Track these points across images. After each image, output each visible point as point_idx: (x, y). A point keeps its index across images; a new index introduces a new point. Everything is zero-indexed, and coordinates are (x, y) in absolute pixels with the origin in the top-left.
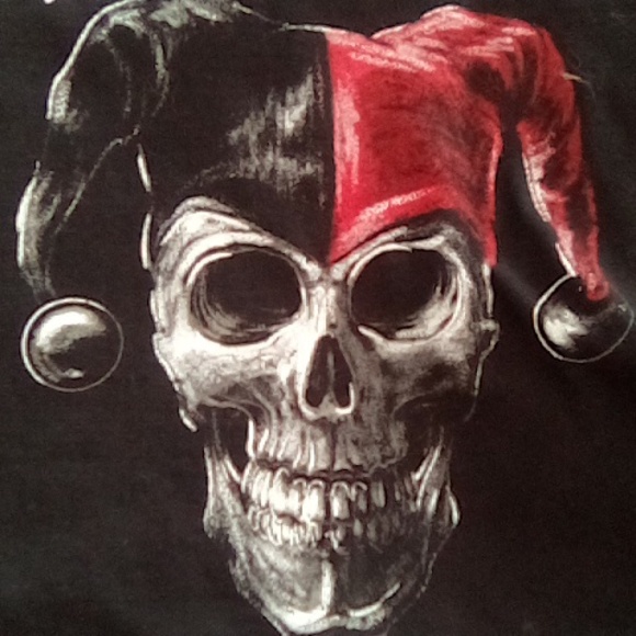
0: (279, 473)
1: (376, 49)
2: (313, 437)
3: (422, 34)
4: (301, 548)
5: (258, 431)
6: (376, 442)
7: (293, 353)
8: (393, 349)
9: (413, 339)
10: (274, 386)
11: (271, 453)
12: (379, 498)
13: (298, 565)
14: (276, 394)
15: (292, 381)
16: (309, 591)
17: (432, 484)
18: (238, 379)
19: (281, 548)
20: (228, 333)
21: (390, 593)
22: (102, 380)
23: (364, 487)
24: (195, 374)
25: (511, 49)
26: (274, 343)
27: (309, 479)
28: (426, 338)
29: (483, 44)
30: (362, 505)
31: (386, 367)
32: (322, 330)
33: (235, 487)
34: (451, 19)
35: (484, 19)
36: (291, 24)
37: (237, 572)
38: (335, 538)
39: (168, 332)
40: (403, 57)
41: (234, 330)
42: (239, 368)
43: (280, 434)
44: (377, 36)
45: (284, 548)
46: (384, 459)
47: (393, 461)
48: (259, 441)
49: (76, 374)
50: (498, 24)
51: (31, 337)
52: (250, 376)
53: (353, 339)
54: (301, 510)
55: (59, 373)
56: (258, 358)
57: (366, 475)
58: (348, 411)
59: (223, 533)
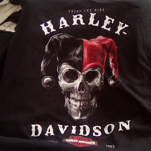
0: (74, 100)
1: (90, 42)
2: (79, 95)
3: (96, 40)
4: (77, 109)
5: (72, 94)
6: (87, 96)
7: (77, 84)
8: (90, 84)
9: (93, 83)
10: (74, 88)
11: (73, 97)
12: (87, 104)
13: (76, 111)
14: (74, 89)
15: (76, 88)
16: (77, 115)
17: (94, 102)
18: (69, 87)
19: (74, 109)
20: (68, 81)
21: (88, 115)
22: (52, 87)
23: (85, 102)
24: (64, 87)
25: (109, 42)
26: (74, 83)
27: (78, 101)
28: (94, 83)
29: (105, 41)
30: (85, 104)
31: (89, 86)
32: (81, 81)
33: (69, 101)
34: (101, 38)
35: (105, 38)
36: (78, 38)
37: (68, 112)
38: (81, 108)
39: (60, 81)
40: (94, 43)
41: (69, 81)
42: (70, 86)
43: (75, 95)
44: (90, 40)
45: (75, 109)
46: (88, 98)
47: (89, 99)
48: (72, 96)
49: (49, 86)
50: (107, 39)
51: (43, 81)
52: (71, 87)
53: (85, 83)
54: (77, 105)
55: (47, 86)
56: (72, 85)
57: (85, 101)
58: (83, 92)
59: (67, 107)
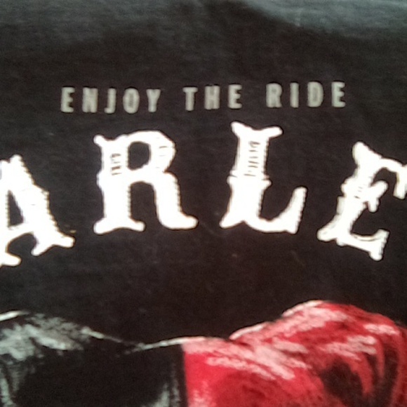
1: (235, 349)
3: (282, 336)
29: (343, 340)
34: (312, 317)
40: (262, 360)
44: (235, 336)
